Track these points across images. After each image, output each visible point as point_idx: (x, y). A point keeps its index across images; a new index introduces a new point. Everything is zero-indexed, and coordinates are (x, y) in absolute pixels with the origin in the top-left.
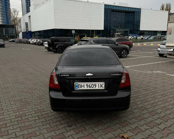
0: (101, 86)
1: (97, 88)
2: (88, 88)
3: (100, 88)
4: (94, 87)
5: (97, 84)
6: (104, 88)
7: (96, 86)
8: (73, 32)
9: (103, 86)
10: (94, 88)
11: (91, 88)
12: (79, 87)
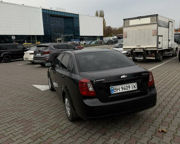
0: (134, 87)
1: (131, 89)
2: (123, 91)
3: (133, 89)
4: (128, 88)
5: (131, 85)
6: (137, 89)
7: (130, 87)
8: (13, 38)
9: (136, 86)
10: (128, 90)
11: (126, 90)
12: (115, 90)
